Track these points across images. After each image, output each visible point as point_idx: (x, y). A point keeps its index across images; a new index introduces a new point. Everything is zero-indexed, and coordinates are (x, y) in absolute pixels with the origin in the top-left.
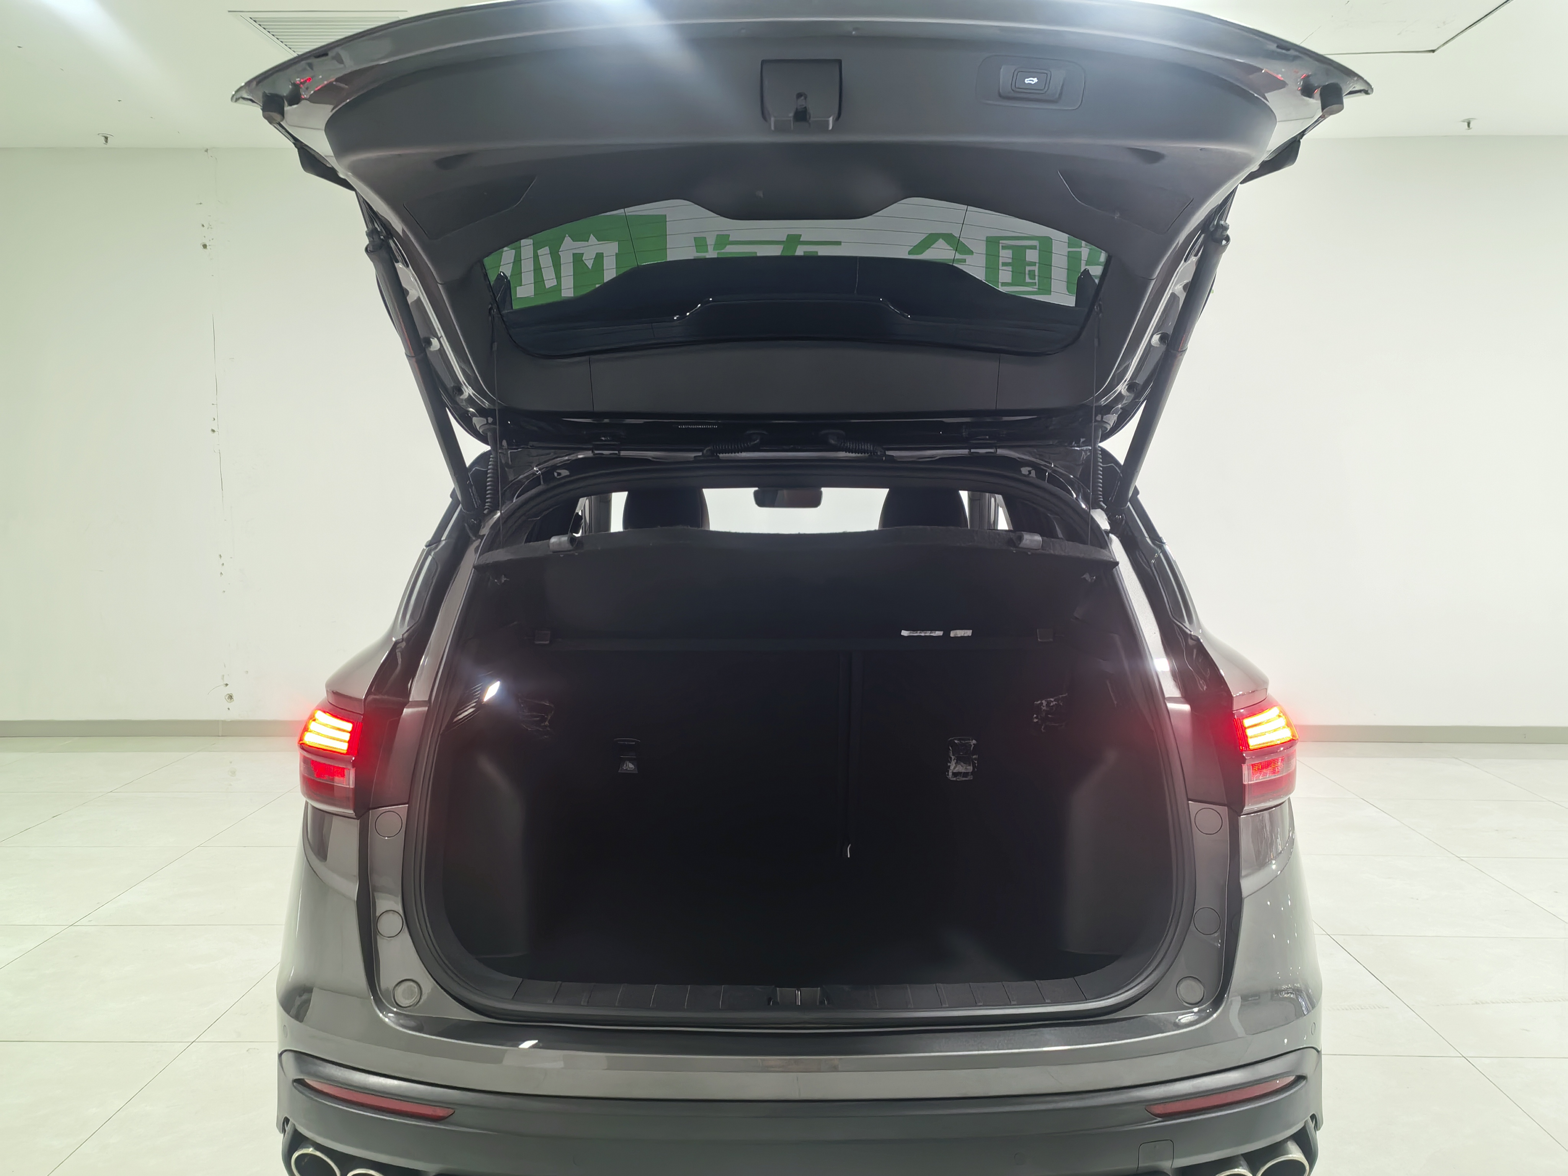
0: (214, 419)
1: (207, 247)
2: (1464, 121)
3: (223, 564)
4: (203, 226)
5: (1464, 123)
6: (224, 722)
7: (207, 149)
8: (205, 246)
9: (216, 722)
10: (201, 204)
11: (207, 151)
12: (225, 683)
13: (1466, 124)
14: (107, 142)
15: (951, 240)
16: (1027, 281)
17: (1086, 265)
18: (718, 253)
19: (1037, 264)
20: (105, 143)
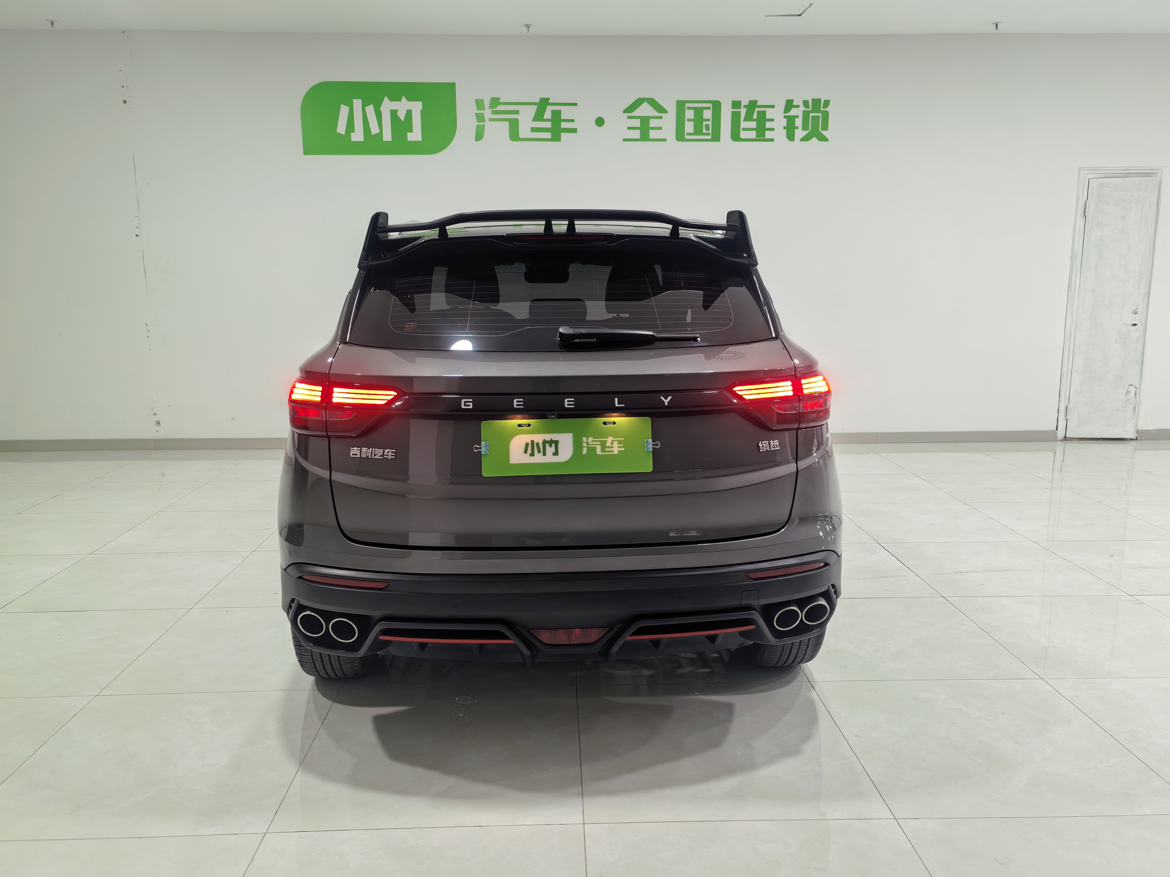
0: (137, 227)
2: (993, 24)
3: (149, 330)
4: (123, 87)
6: (155, 440)
7: (124, 31)
8: (125, 102)
9: (149, 440)
10: (121, 71)
11: (124, 32)
12: (154, 413)
13: (995, 26)
14: (53, 26)
15: (653, 103)
16: (704, 132)
17: (744, 121)
18: (492, 111)
19: (711, 120)
20: (51, 26)
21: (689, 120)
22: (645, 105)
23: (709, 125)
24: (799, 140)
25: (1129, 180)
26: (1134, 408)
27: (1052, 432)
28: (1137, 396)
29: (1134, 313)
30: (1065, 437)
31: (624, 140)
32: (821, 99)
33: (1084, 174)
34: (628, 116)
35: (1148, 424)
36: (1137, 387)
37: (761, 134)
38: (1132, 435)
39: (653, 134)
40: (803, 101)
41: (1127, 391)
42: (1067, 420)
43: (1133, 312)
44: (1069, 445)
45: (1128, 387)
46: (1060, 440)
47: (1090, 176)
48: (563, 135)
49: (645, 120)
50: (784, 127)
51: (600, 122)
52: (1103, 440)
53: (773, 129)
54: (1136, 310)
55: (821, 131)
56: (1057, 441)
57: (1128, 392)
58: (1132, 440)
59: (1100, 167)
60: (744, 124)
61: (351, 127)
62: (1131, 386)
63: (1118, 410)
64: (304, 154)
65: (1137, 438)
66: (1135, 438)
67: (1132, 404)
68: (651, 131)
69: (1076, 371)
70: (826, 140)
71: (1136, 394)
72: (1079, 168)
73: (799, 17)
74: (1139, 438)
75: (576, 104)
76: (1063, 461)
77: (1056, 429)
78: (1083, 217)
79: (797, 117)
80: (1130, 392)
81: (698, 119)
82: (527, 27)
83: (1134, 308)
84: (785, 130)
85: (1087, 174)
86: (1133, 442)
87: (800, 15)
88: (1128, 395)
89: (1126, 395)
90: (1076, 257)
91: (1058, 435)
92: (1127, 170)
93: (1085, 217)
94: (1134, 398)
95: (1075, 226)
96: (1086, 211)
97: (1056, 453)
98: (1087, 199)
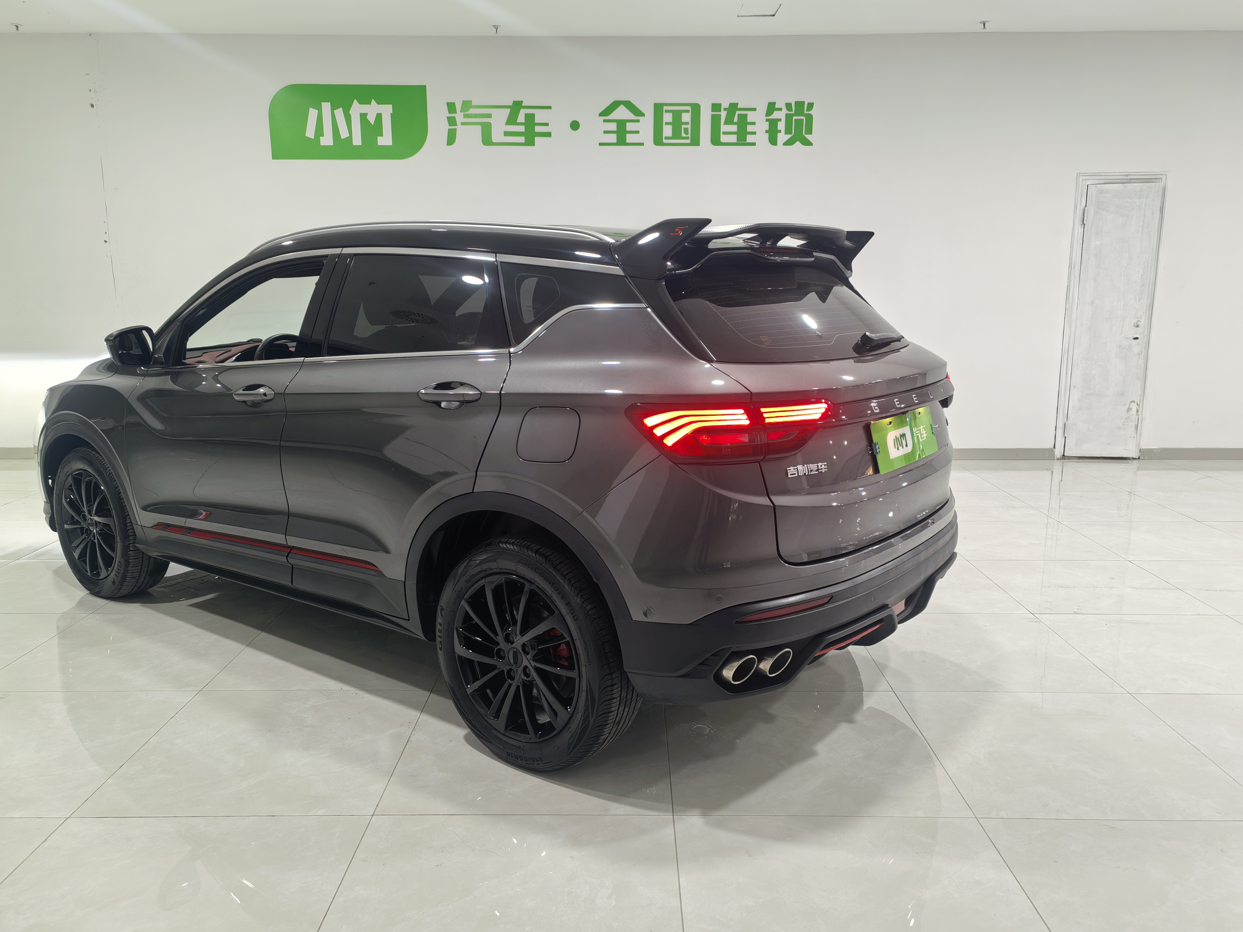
0: (106, 233)
1: (95, 106)
2: (981, 23)
4: (90, 91)
8: (92, 106)
11: (90, 35)
13: (983, 25)
20: (16, 30)
25: (1130, 186)
26: (1136, 426)
27: (1050, 450)
28: (1140, 413)
29: (1136, 326)
30: (1064, 455)
33: (1083, 180)
35: (1150, 442)
36: (1139, 404)
38: (1134, 454)
41: (1128, 408)
42: (1065, 438)
43: (1134, 326)
44: (1069, 465)
45: (1130, 404)
46: (1058, 459)
47: (1089, 182)
52: (1103, 459)
54: (1137, 322)
56: (1054, 460)
57: (1129, 409)
58: (1135, 460)
59: (1100, 173)
62: (1132, 403)
63: (1119, 428)
64: (273, 159)
65: (1140, 457)
66: (1138, 458)
67: (1133, 422)
69: (1074, 387)
71: (1137, 411)
72: (1077, 174)
73: (773, 17)
74: (1142, 458)
76: (1061, 481)
77: (1053, 447)
80: (1131, 409)
82: (495, 28)
83: (1135, 321)
85: (1085, 180)
86: (1135, 462)
87: (774, 15)
88: (1129, 412)
89: (1128, 412)
90: (1074, 267)
91: (1056, 454)
92: (1128, 176)
93: (1083, 225)
94: (1136, 415)
95: (1073, 234)
96: (1085, 220)
97: (1053, 473)
98: (1086, 207)
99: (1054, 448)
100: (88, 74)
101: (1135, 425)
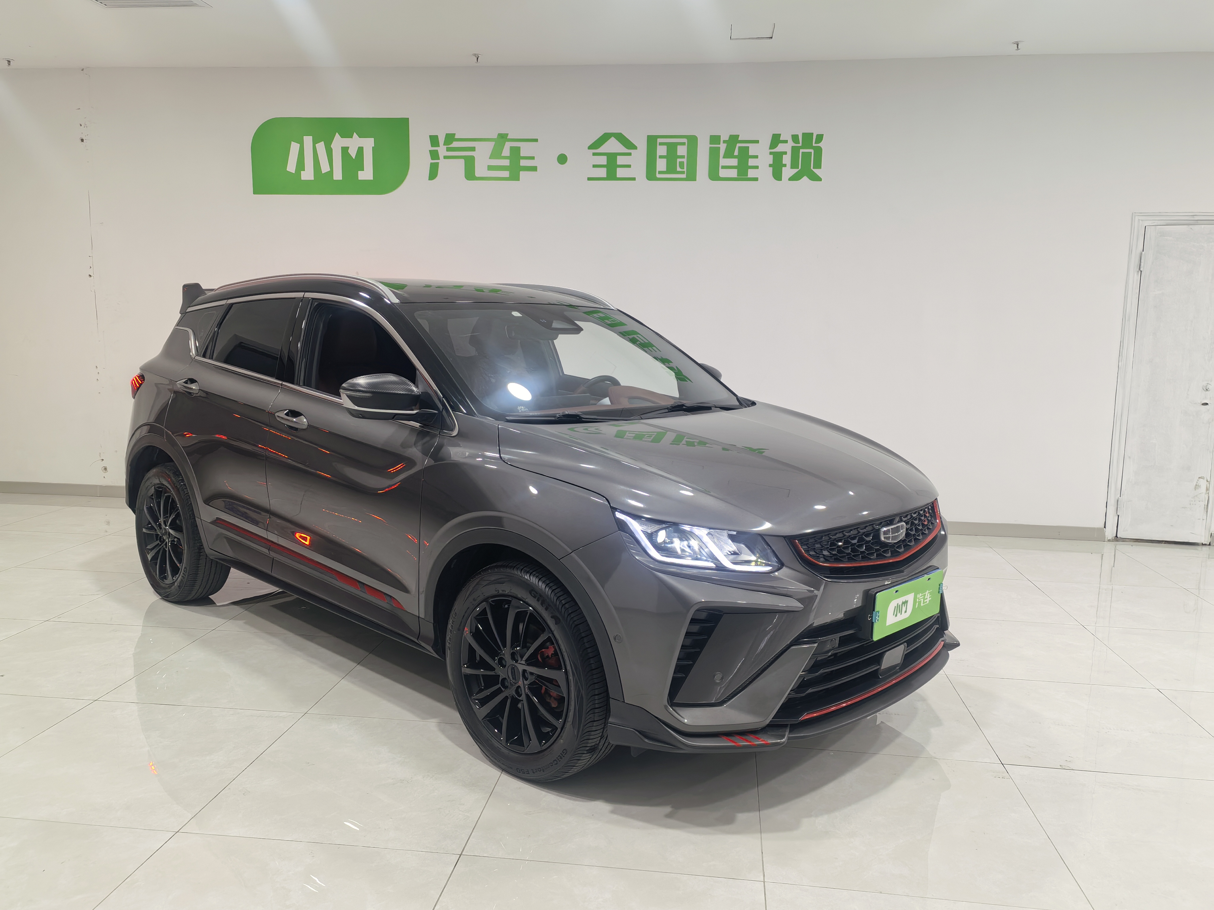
0: (91, 267)
1: (84, 141)
3: (98, 373)
4: (81, 125)
5: (1015, 44)
6: (101, 486)
7: (85, 69)
8: (82, 140)
9: (94, 487)
11: (83, 70)
12: (101, 459)
13: (1016, 45)
14: (9, 64)
15: (621, 138)
16: (678, 170)
17: (723, 158)
18: (447, 147)
19: (686, 157)
21: (661, 157)
22: (613, 140)
23: (684, 162)
24: (788, 179)
25: (1196, 228)
26: (1206, 507)
27: (1099, 529)
29: (1205, 389)
30: (1116, 536)
31: (589, 179)
32: (813, 133)
33: (1139, 220)
34: (593, 153)
36: (1209, 480)
37: (743, 173)
38: (1205, 540)
39: (621, 173)
40: (792, 135)
41: (1196, 485)
42: (1118, 516)
43: (1203, 389)
44: (1123, 547)
45: (1198, 480)
46: (1109, 541)
47: (1146, 223)
48: (522, 174)
49: (612, 157)
50: (770, 165)
51: (562, 159)
52: (1165, 543)
53: (757, 167)
54: (1207, 385)
55: (813, 170)
56: (1105, 541)
57: (1197, 487)
58: (1204, 546)
59: (1160, 212)
60: (723, 162)
61: (301, 165)
62: (1201, 479)
63: (1184, 508)
64: (254, 194)
65: (1211, 543)
66: (1208, 544)
67: (1202, 501)
68: (618, 169)
69: (1129, 457)
70: (819, 179)
71: (1207, 489)
72: (1133, 213)
73: (771, 40)
74: (1213, 544)
75: (536, 140)
76: (1114, 566)
77: (1103, 526)
78: (1138, 272)
79: (785, 153)
80: (1199, 486)
81: (671, 156)
82: (476, 57)
83: (1205, 383)
84: (771, 168)
85: (1142, 220)
86: (1204, 548)
87: (771, 38)
88: (1197, 490)
89: (1195, 490)
90: (1129, 320)
91: (1106, 534)
92: (1195, 216)
93: (1140, 272)
94: (1206, 494)
95: (1127, 283)
96: (1142, 266)
97: (1103, 556)
98: (1143, 251)
99: (1105, 527)
100: (79, 109)
101: (1205, 505)
